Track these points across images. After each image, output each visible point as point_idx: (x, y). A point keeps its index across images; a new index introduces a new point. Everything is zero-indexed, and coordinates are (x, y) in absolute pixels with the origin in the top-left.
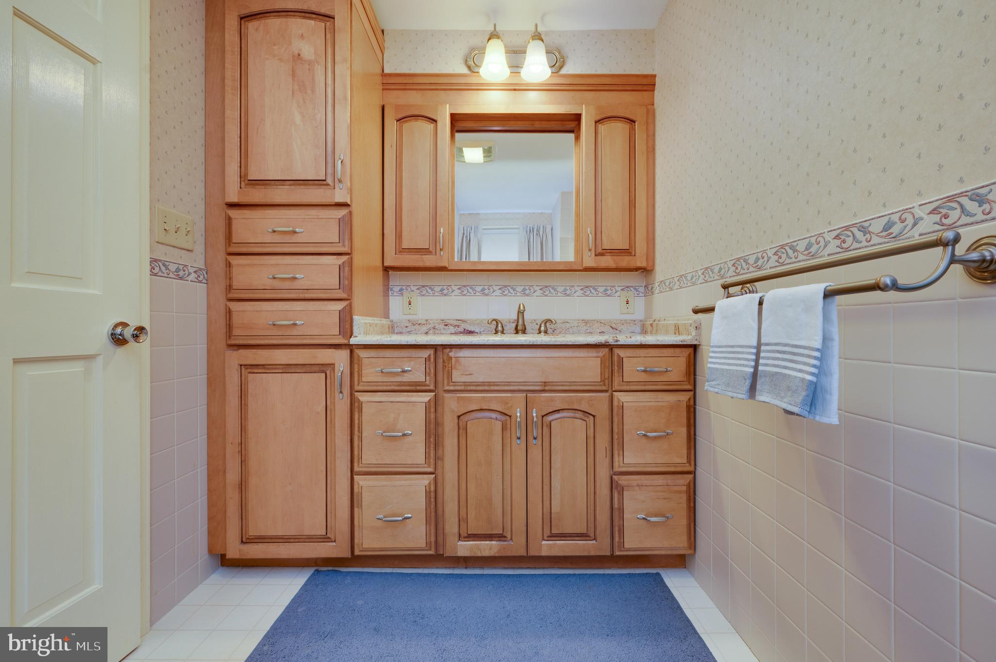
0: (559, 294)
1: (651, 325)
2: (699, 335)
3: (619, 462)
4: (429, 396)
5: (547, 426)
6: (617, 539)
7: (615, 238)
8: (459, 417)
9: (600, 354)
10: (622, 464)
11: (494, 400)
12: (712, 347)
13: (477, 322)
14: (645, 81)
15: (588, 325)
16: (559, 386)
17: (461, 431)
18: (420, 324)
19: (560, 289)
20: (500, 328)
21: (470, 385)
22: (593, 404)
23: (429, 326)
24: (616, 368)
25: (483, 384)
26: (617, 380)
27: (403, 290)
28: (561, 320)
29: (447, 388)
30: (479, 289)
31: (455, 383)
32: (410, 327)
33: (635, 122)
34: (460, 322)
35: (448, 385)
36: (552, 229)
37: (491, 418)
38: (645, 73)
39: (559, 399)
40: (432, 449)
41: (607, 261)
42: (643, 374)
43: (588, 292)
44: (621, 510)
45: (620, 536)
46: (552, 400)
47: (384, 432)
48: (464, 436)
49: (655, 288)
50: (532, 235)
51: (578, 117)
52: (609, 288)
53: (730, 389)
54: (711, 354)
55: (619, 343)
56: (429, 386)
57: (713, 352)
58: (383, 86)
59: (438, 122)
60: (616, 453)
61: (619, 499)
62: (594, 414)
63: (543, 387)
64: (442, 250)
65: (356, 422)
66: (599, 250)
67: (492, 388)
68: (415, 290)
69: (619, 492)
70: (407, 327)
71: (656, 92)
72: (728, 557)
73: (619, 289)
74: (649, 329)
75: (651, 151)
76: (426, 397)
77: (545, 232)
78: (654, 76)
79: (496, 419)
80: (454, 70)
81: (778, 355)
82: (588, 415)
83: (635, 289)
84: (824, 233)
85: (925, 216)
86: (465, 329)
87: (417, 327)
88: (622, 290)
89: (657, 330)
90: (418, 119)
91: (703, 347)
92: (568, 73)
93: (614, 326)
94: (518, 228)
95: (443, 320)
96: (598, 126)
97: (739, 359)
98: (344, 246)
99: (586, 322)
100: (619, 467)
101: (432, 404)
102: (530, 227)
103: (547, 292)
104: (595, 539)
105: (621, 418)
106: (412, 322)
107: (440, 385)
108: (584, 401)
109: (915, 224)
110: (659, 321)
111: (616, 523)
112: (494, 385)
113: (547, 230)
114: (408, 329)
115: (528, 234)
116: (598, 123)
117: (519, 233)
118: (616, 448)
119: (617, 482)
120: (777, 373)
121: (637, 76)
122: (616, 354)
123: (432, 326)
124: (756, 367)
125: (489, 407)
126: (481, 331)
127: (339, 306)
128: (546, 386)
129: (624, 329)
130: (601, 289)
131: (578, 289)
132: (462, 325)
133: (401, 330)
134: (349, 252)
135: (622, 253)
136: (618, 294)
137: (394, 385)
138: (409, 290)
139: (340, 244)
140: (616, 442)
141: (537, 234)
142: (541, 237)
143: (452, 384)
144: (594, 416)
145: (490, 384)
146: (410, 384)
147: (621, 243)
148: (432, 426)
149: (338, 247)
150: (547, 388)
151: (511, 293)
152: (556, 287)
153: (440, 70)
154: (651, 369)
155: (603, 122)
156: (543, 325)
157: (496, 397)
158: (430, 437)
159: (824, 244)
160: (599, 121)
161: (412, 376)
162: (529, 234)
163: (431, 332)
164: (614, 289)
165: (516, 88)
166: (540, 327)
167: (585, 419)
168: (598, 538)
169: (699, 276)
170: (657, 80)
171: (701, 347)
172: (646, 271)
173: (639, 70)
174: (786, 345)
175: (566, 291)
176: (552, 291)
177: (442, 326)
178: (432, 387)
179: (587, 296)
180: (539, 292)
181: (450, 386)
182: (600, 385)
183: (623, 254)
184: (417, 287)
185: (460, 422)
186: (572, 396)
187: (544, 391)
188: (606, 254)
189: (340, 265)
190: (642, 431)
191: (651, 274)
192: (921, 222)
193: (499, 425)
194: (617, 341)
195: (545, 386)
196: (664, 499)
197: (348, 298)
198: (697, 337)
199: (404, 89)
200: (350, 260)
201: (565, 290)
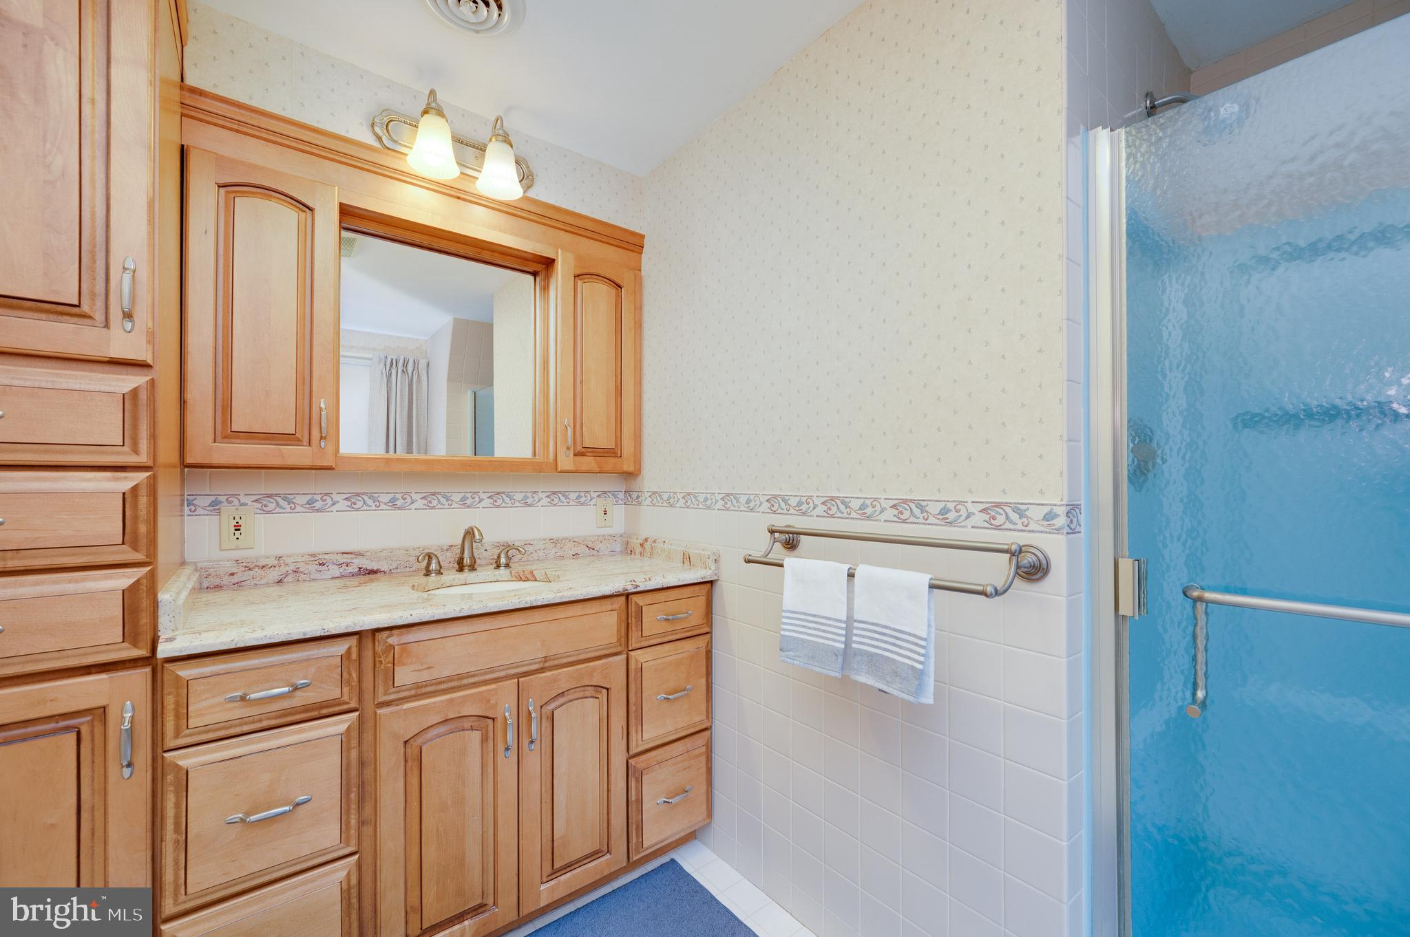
0: (517, 504)
1: (642, 545)
2: (718, 568)
3: (637, 740)
4: (346, 721)
5: (547, 718)
6: (634, 840)
7: (598, 434)
8: (406, 742)
9: (616, 606)
10: (640, 742)
11: (468, 703)
12: (785, 611)
13: (384, 554)
14: (632, 239)
15: (558, 545)
16: (565, 657)
17: (409, 764)
18: (263, 567)
19: (518, 497)
20: (434, 566)
21: (426, 686)
22: (607, 673)
23: (284, 569)
24: (634, 620)
25: (450, 679)
26: (634, 635)
27: (220, 502)
28: (520, 541)
29: (382, 698)
30: (385, 498)
31: (399, 689)
32: (240, 575)
33: (621, 288)
34: (349, 556)
35: (386, 694)
36: (428, 365)
37: (463, 730)
38: (632, 229)
39: (564, 678)
40: (353, 811)
41: (589, 462)
42: (665, 623)
43: (556, 501)
44: (640, 801)
45: (637, 836)
46: (555, 680)
47: (248, 814)
48: (416, 772)
49: (644, 498)
50: (394, 372)
51: (549, 263)
52: (582, 494)
53: (817, 664)
54: (785, 620)
55: (639, 589)
56: (347, 703)
57: (787, 618)
58: (182, 107)
59: (316, 213)
60: (633, 730)
61: (637, 788)
62: (608, 686)
63: (542, 664)
64: (325, 438)
65: (170, 812)
66: (579, 448)
67: (465, 681)
68: (250, 503)
69: (637, 779)
70: (232, 574)
71: (645, 257)
72: (760, 819)
73: (594, 495)
74: (638, 549)
75: (638, 326)
76: (339, 725)
77: (416, 368)
78: (643, 237)
79: (472, 729)
80: (347, 131)
81: (876, 636)
82: (600, 689)
83: (613, 495)
84: (881, 499)
85: (976, 513)
86: (360, 568)
87: (257, 572)
88: (599, 496)
89: (651, 554)
90: (271, 196)
91: (723, 583)
92: (538, 198)
93: (590, 545)
94: (371, 359)
95: (313, 555)
96: (577, 282)
97: (824, 631)
98: (136, 451)
99: (555, 541)
100: (637, 746)
101: (355, 734)
102: (392, 360)
103: (499, 502)
104: (608, 852)
105: (639, 683)
106: (244, 564)
107: (368, 696)
108: (596, 672)
109: (968, 517)
110: (655, 542)
111: (633, 820)
112: (468, 677)
113: (420, 367)
114: (235, 579)
115: (388, 369)
116: (577, 278)
117: (371, 366)
118: (633, 723)
119: (635, 767)
120: (877, 654)
121: (625, 230)
122: (633, 601)
123: (293, 567)
124: (847, 643)
125: (460, 713)
126: (391, 568)
127: (124, 579)
128: (547, 661)
129: (603, 548)
130: (573, 496)
131: (542, 495)
132: (354, 561)
133: (218, 581)
134: (150, 463)
135: (607, 452)
136: (593, 502)
137: (269, 719)
138: (236, 502)
139: (126, 448)
140: (633, 716)
141: (403, 370)
142: (410, 375)
143: (393, 690)
144: (608, 689)
145: (461, 677)
146: (307, 708)
147: (605, 441)
148: (354, 772)
149: (118, 453)
150: (547, 664)
151: (441, 504)
152: (512, 494)
153: (318, 122)
154: (674, 617)
155: (584, 279)
156: (503, 555)
157: (472, 694)
158: (349, 792)
159: (880, 509)
160: (578, 276)
161: (312, 694)
162: (390, 369)
163: (290, 578)
164: (589, 495)
165: (462, 196)
166: (499, 557)
167: (597, 696)
168: (613, 849)
169: (717, 501)
170: (646, 241)
171: (720, 582)
172: (630, 475)
173: (625, 223)
174: (886, 627)
175: (526, 499)
176: (507, 500)
177: (314, 567)
178: (353, 705)
179: (555, 505)
180: (487, 502)
181: (390, 694)
182: (615, 647)
183: (608, 455)
184: (255, 498)
185: (409, 751)
186: (581, 669)
187: (542, 670)
188: (588, 454)
189: (124, 494)
190: (661, 694)
191: (635, 479)
192: (973, 517)
193: (476, 736)
194: (637, 586)
195: (545, 662)
196: (685, 769)
197: (147, 560)
198: (716, 572)
199: (237, 131)
200: (152, 481)
201: (526, 497)
